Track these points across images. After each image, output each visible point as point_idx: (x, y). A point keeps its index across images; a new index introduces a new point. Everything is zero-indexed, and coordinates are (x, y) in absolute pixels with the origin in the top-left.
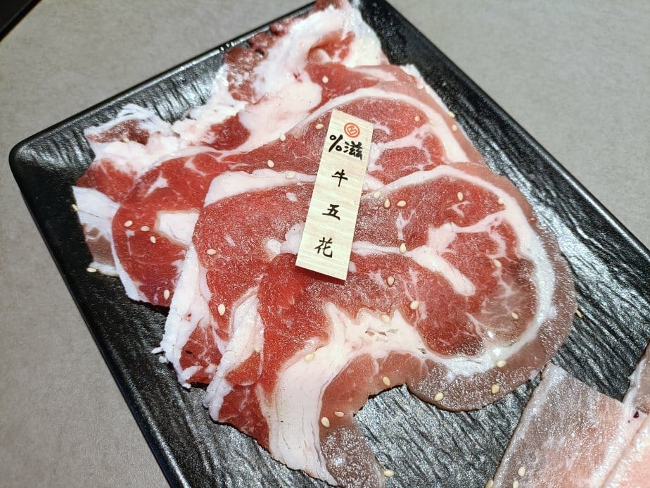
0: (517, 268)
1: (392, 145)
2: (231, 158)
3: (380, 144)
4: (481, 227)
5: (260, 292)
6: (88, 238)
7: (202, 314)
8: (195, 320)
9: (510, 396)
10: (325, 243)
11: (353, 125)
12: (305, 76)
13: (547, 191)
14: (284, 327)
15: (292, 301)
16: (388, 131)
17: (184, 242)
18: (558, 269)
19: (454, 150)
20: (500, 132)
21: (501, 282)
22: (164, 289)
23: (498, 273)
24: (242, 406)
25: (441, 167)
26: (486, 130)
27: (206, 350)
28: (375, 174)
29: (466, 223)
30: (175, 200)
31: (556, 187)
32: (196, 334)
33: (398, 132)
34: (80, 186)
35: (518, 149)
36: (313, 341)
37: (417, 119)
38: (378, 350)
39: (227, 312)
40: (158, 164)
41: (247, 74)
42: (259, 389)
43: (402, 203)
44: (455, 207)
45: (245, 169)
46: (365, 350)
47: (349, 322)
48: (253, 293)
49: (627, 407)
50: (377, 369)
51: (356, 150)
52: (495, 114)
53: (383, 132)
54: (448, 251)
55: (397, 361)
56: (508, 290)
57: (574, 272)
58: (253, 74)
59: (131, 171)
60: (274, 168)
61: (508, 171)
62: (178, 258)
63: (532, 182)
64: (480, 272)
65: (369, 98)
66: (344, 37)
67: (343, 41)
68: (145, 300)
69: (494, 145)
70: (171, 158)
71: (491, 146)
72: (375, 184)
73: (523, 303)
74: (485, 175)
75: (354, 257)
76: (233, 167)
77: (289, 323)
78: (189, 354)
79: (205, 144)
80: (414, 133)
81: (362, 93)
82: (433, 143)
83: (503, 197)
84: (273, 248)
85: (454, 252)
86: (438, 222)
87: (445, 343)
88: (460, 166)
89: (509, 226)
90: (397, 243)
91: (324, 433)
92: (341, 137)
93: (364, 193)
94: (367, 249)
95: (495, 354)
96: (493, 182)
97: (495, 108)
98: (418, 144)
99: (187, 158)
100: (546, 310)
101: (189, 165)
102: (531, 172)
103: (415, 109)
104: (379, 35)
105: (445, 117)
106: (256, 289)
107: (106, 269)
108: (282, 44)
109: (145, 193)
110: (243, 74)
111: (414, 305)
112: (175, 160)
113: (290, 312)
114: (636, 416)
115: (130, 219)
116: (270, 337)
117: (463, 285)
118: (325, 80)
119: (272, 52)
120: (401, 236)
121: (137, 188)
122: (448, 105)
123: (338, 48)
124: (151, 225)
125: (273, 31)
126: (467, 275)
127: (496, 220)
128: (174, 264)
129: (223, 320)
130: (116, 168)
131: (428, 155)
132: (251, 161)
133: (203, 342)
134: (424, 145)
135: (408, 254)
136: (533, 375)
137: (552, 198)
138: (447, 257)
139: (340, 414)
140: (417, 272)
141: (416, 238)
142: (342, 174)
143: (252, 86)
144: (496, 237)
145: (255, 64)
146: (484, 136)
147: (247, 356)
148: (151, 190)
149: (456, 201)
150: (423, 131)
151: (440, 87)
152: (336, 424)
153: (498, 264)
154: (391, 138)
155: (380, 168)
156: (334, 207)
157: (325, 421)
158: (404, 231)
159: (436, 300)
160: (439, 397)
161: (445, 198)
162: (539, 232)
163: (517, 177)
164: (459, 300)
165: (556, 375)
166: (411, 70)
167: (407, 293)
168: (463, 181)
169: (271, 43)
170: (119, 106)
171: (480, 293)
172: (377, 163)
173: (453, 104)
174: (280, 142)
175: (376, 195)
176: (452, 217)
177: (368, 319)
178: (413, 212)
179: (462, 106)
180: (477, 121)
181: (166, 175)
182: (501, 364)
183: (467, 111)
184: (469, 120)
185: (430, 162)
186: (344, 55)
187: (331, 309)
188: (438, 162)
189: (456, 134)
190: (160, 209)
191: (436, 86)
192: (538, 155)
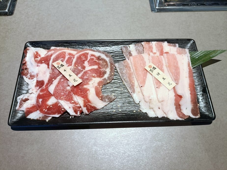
0: (99, 58)
1: (66, 60)
2: (46, 86)
3: (64, 61)
4: (89, 58)
5: (74, 94)
6: (40, 119)
7: (71, 105)
8: (71, 107)
9: (115, 73)
10: (74, 80)
11: (57, 63)
12: (39, 64)
13: (91, 45)
14: (83, 94)
15: (80, 91)
16: (62, 59)
17: (56, 101)
18: (103, 53)
19: (74, 52)
20: (76, 44)
21: (99, 62)
22: (62, 110)
23: (97, 61)
24: (90, 108)
25: (75, 56)
26: (74, 45)
27: (77, 108)
28: (68, 66)
29: (87, 59)
30: (46, 99)
31: (91, 44)
32: (73, 108)
33: (64, 57)
34: (27, 116)
35: (81, 43)
36: (88, 92)
37: (64, 53)
38: (96, 85)
39: (74, 101)
40: (36, 99)
41: (29, 74)
42: (89, 103)
43: (77, 65)
44: (83, 59)
45: (51, 84)
46: (95, 86)
47: (89, 85)
48: (74, 96)
49: (127, 59)
50: (98, 86)
51: (62, 65)
52: (72, 42)
53: (62, 60)
54: (89, 65)
55: (99, 83)
56: (101, 62)
57: (105, 52)
58: (30, 73)
59: (33, 105)
60: (55, 80)
61: (83, 48)
62: (58, 104)
63: (88, 46)
64: (95, 63)
65: (54, 57)
66: (36, 53)
67: (36, 54)
68: (60, 115)
69: (77, 46)
70: (37, 96)
71: (77, 47)
72: (70, 67)
73: (104, 61)
74: (81, 51)
75: (80, 78)
76: (48, 86)
77: (83, 93)
78: (76, 112)
79: (39, 89)
80: (66, 55)
81: (52, 58)
82: (70, 54)
83: (87, 52)
84: (69, 88)
85: (90, 64)
86: (84, 63)
87: (102, 75)
88: (77, 53)
89: (92, 54)
90: (82, 71)
91: (102, 100)
92: (58, 66)
93: (70, 69)
94: (80, 75)
95: (108, 70)
96: (83, 51)
97: (71, 41)
98: (69, 56)
99: (39, 93)
100: (107, 59)
101: (41, 93)
102: (86, 45)
103: (62, 52)
104: (41, 47)
105: (66, 49)
106: (73, 95)
107: (50, 118)
108: (28, 64)
109: (40, 104)
110: (28, 75)
111: (93, 75)
112: (38, 95)
113: (81, 92)
114: (129, 59)
115: (43, 109)
116: (83, 97)
117: (96, 67)
118: (43, 62)
119: (28, 67)
120: (82, 69)
121: (38, 105)
122: (64, 47)
123: (37, 56)
124: (48, 106)
125: (23, 64)
126: (94, 65)
127: (90, 55)
128: (59, 105)
129: (75, 103)
130: (30, 107)
131: (71, 56)
132: (50, 83)
133: (75, 108)
134: (69, 55)
135: (85, 70)
136: (114, 68)
137: (92, 45)
138: (90, 66)
139: (101, 96)
140: (89, 71)
141: (84, 68)
142: (65, 70)
143: (32, 75)
144: (92, 57)
145: (28, 71)
146: (74, 46)
147: (83, 102)
148: (40, 103)
149: (82, 58)
150: (67, 54)
151: (60, 46)
152: (101, 97)
153: (96, 60)
154: (64, 59)
155: (68, 64)
156: (69, 75)
157: (100, 98)
158: (81, 68)
159: (95, 72)
160: (108, 81)
161: (81, 59)
162: (96, 51)
163: (85, 47)
164: (97, 69)
165: (117, 65)
166: (53, 48)
167: (91, 75)
168: (80, 55)
169: (26, 66)
170: (16, 100)
171: (99, 66)
172: (67, 64)
173: (65, 46)
174: (50, 76)
175: (72, 68)
176: (84, 61)
177: (90, 83)
178: (79, 65)
179: (67, 46)
180: (71, 45)
181: (40, 98)
182: (110, 70)
183: (68, 45)
184: (70, 46)
185: (73, 57)
186: (40, 56)
187: (85, 87)
188: (74, 56)
189: (71, 50)
190: (46, 103)
191: (59, 46)
192: (84, 42)
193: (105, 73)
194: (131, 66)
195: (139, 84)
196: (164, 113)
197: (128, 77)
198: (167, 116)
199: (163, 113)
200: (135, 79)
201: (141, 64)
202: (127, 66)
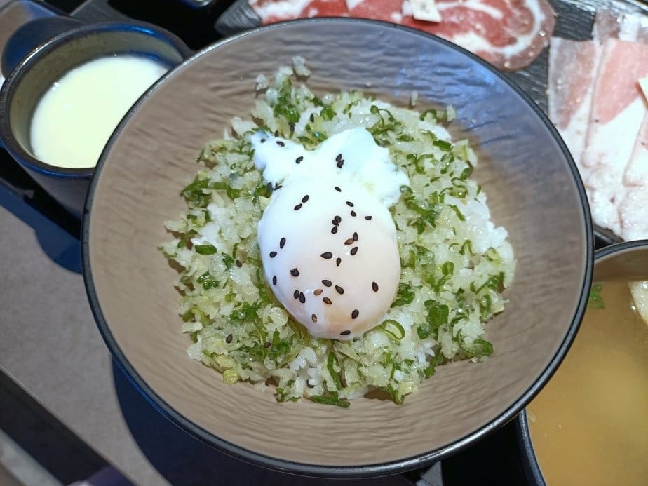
10: (423, 7)
21: (513, 10)
23: (510, 7)
56: (517, 13)
73: (527, 17)
95: (524, 41)
111: (477, 27)
114: (601, 43)
135: (465, 5)
140: (472, 13)
159: (487, 22)
164: (496, 21)
165: (556, 41)
171: (506, 16)
193: (512, 41)
194: (597, 62)
195: (595, 111)
196: (618, 220)
197: (572, 86)
198: (622, 233)
199: (615, 217)
200: (588, 99)
201: (633, 67)
202: (585, 61)
